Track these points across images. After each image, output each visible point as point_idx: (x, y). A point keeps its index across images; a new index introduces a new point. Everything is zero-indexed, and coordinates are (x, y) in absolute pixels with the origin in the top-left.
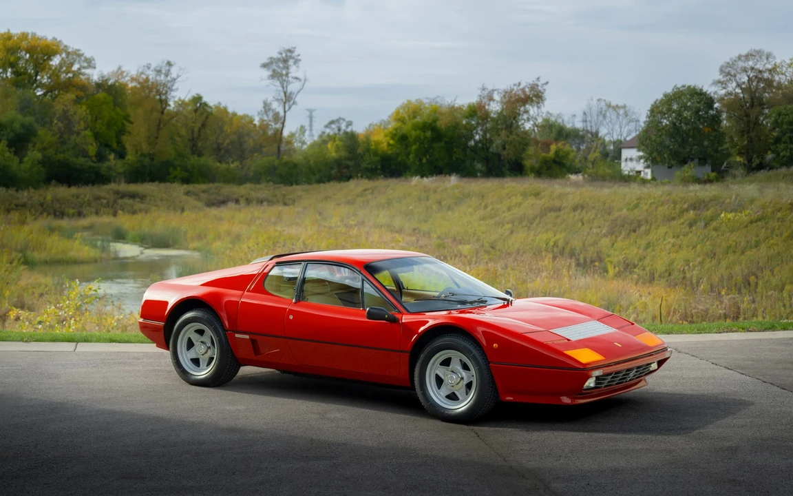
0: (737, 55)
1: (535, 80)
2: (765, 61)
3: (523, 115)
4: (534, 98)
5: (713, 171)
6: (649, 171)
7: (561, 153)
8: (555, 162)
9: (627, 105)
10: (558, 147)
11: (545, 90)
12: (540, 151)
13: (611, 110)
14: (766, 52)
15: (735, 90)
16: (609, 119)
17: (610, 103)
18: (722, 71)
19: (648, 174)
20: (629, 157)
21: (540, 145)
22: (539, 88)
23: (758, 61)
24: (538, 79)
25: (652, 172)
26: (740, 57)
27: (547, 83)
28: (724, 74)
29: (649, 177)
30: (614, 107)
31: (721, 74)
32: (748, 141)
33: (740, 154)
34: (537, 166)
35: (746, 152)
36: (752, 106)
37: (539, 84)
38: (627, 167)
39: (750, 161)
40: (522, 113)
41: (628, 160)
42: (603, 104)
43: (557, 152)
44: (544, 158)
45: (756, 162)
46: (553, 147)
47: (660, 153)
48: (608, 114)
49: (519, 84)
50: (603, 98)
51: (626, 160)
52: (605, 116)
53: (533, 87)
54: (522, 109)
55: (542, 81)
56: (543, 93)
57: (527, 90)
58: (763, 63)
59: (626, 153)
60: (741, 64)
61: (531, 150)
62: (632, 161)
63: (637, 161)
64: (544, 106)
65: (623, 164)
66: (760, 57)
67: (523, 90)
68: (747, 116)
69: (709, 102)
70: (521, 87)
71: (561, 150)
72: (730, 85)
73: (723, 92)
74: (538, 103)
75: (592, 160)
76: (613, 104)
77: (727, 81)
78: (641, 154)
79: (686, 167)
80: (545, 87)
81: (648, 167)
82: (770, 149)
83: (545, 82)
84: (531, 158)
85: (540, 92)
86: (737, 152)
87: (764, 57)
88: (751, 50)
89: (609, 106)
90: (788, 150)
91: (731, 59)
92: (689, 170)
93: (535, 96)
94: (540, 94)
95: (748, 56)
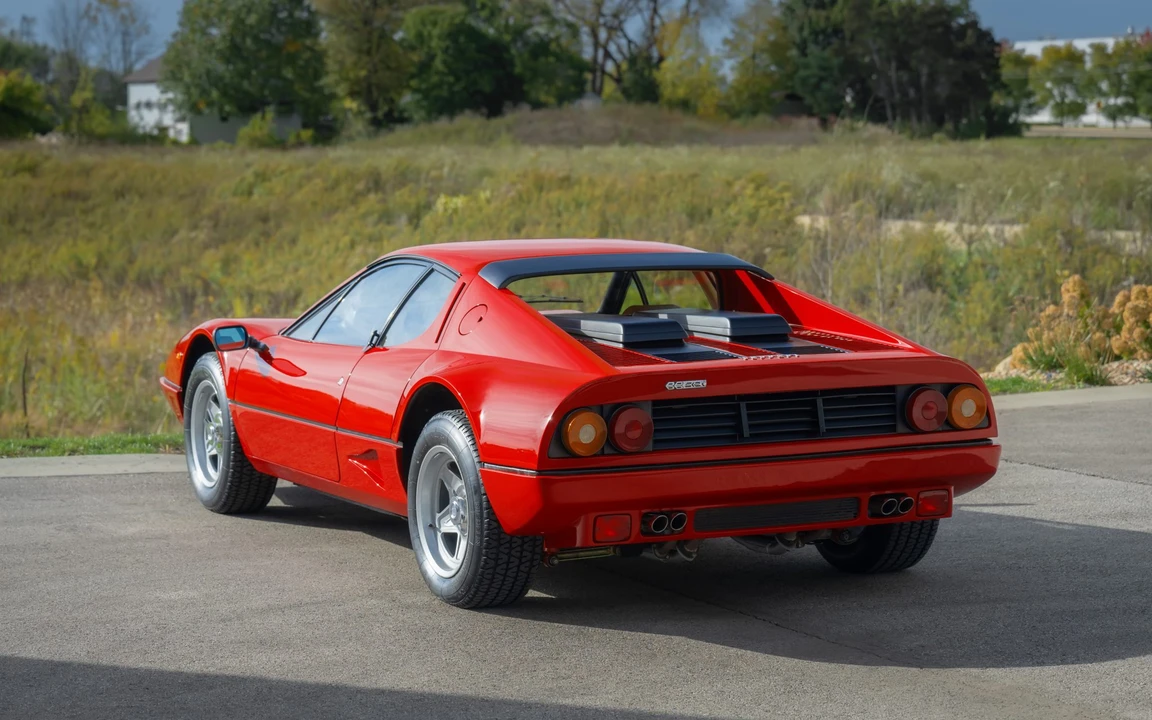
5: (304, 126)
6: (184, 127)
7: (17, 91)
19: (182, 131)
20: (144, 99)
25: (192, 128)
29: (185, 138)
32: (369, 71)
33: (353, 94)
35: (365, 92)
36: (376, 4)
38: (148, 120)
39: (374, 107)
41: (142, 106)
45: (383, 109)
47: (206, 93)
51: (138, 105)
52: (94, 20)
59: (137, 93)
62: (151, 107)
63: (159, 108)
65: (133, 115)
68: (367, 22)
71: (15, 85)
75: (80, 105)
78: (170, 95)
79: (256, 118)
81: (182, 119)
82: (408, 87)
86: (348, 90)
90: (446, 87)
92: (261, 124)
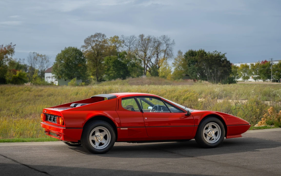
0: (91, 35)
1: (10, 44)
2: (102, 38)
3: (5, 58)
4: (10, 52)
5: (83, 82)
6: (57, 82)
7: (21, 74)
8: (19, 78)
9: (46, 55)
10: (20, 72)
11: (14, 48)
12: (12, 74)
13: (39, 57)
14: (102, 34)
15: (90, 49)
16: (39, 61)
17: (38, 54)
18: (85, 42)
19: (57, 83)
20: (48, 76)
21: (12, 71)
22: (12, 47)
23: (99, 37)
24: (11, 43)
25: (58, 82)
26: (92, 36)
27: (15, 45)
28: (86, 43)
29: (57, 84)
30: (40, 56)
31: (85, 43)
32: (96, 70)
33: (93, 75)
34: (11, 80)
35: (96, 74)
36: (98, 56)
37: (12, 45)
38: (49, 81)
39: (98, 78)
40: (4, 57)
41: (48, 77)
42: (35, 54)
43: (19, 74)
44: (14, 77)
45: (100, 78)
46: (18, 72)
47: (61, 75)
48: (38, 58)
49: (3, 46)
50: (36, 52)
51: (47, 77)
52: (37, 60)
53: (9, 47)
54: (5, 56)
55: (13, 44)
56: (13, 49)
57: (6, 48)
58: (101, 39)
59: (47, 75)
60: (92, 39)
61: (8, 73)
62: (50, 78)
63: (52, 78)
64: (14, 55)
65: (46, 79)
66: (100, 36)
67: (5, 48)
68: (96, 59)
69: (81, 54)
70: (4, 47)
71: (21, 73)
72: (88, 47)
73: (86, 50)
74: (11, 53)
75: (35, 77)
76: (40, 54)
77: (87, 46)
78: (54, 75)
79: (72, 80)
80: (14, 47)
81: (56, 80)
82: (105, 73)
83: (15, 44)
84: (9, 76)
85: (12, 49)
86: (92, 74)
87: (101, 36)
88: (96, 33)
89: (38, 55)
90: (113, 73)
91: (88, 37)
92: (74, 81)
93: (10, 50)
94: (12, 50)
95: (95, 36)
